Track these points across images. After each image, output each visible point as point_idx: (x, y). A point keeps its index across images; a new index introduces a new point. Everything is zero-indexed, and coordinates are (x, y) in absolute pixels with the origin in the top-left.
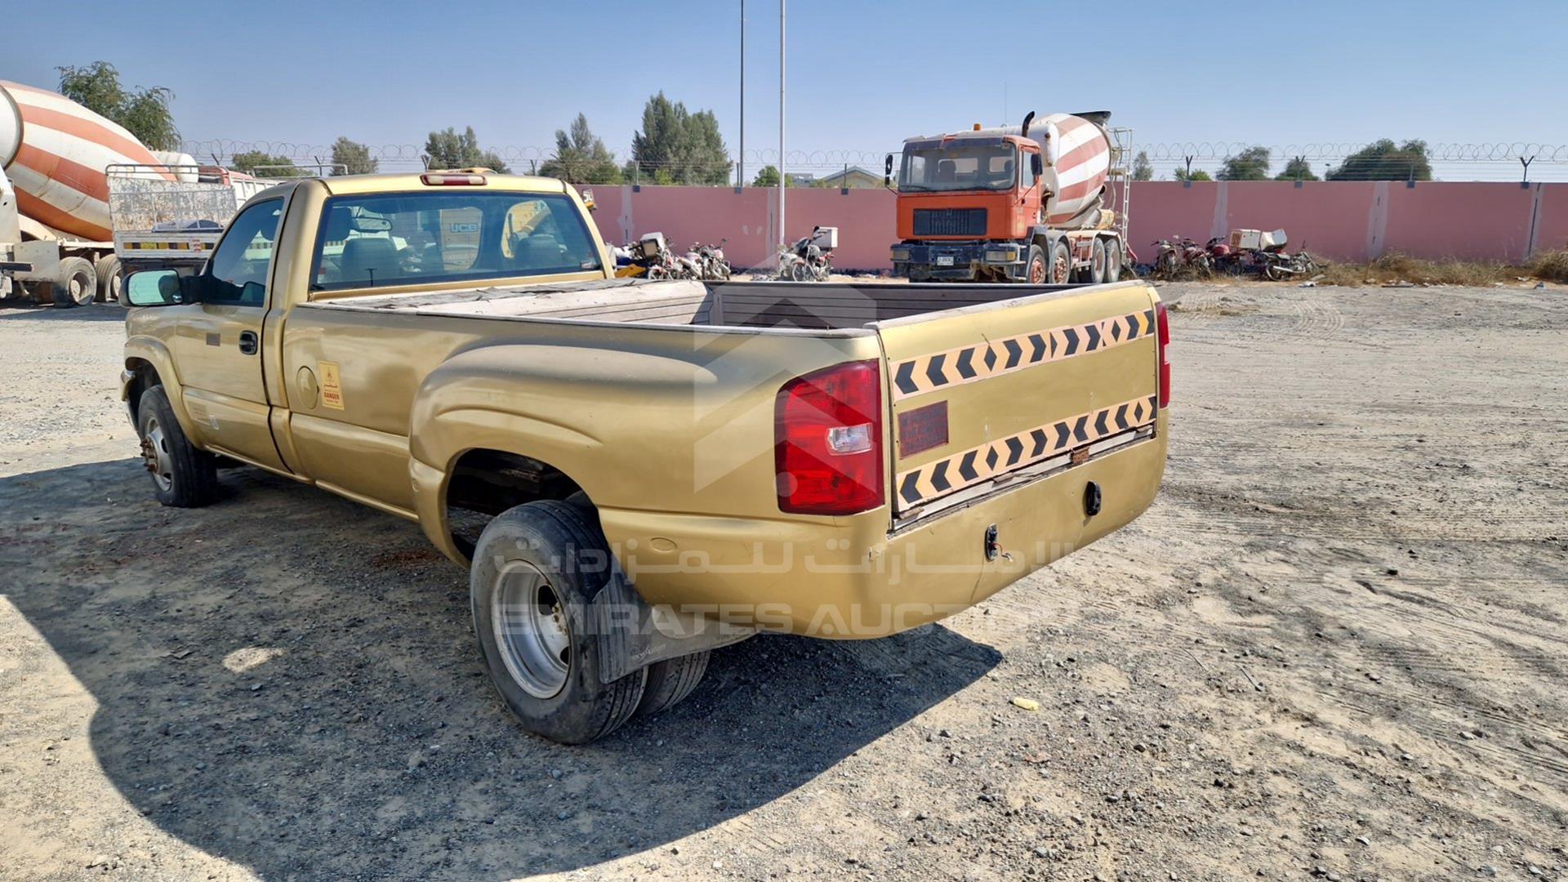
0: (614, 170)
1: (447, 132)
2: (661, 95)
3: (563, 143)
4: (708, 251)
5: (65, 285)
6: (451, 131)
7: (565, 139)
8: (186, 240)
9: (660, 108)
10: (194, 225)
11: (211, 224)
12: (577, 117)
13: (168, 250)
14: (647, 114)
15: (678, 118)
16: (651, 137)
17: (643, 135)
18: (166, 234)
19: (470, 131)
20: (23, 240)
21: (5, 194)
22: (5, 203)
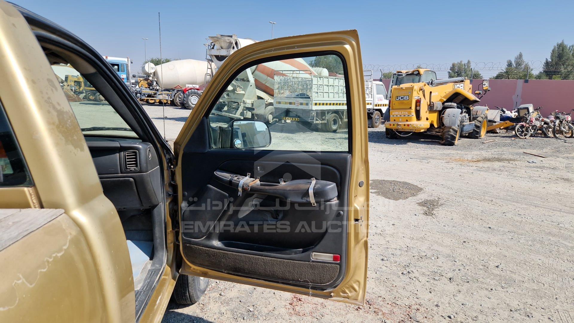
0: (531, 76)
1: (459, 62)
2: (563, 42)
3: (510, 64)
4: (560, 116)
5: (266, 115)
6: (461, 62)
7: (511, 63)
8: (294, 101)
9: (561, 48)
10: (298, 95)
11: (304, 94)
12: (518, 54)
13: (289, 105)
14: (553, 51)
15: (570, 52)
16: (554, 61)
17: (550, 60)
18: (288, 99)
19: (469, 62)
20: (258, 99)
21: (251, 82)
22: (251, 86)
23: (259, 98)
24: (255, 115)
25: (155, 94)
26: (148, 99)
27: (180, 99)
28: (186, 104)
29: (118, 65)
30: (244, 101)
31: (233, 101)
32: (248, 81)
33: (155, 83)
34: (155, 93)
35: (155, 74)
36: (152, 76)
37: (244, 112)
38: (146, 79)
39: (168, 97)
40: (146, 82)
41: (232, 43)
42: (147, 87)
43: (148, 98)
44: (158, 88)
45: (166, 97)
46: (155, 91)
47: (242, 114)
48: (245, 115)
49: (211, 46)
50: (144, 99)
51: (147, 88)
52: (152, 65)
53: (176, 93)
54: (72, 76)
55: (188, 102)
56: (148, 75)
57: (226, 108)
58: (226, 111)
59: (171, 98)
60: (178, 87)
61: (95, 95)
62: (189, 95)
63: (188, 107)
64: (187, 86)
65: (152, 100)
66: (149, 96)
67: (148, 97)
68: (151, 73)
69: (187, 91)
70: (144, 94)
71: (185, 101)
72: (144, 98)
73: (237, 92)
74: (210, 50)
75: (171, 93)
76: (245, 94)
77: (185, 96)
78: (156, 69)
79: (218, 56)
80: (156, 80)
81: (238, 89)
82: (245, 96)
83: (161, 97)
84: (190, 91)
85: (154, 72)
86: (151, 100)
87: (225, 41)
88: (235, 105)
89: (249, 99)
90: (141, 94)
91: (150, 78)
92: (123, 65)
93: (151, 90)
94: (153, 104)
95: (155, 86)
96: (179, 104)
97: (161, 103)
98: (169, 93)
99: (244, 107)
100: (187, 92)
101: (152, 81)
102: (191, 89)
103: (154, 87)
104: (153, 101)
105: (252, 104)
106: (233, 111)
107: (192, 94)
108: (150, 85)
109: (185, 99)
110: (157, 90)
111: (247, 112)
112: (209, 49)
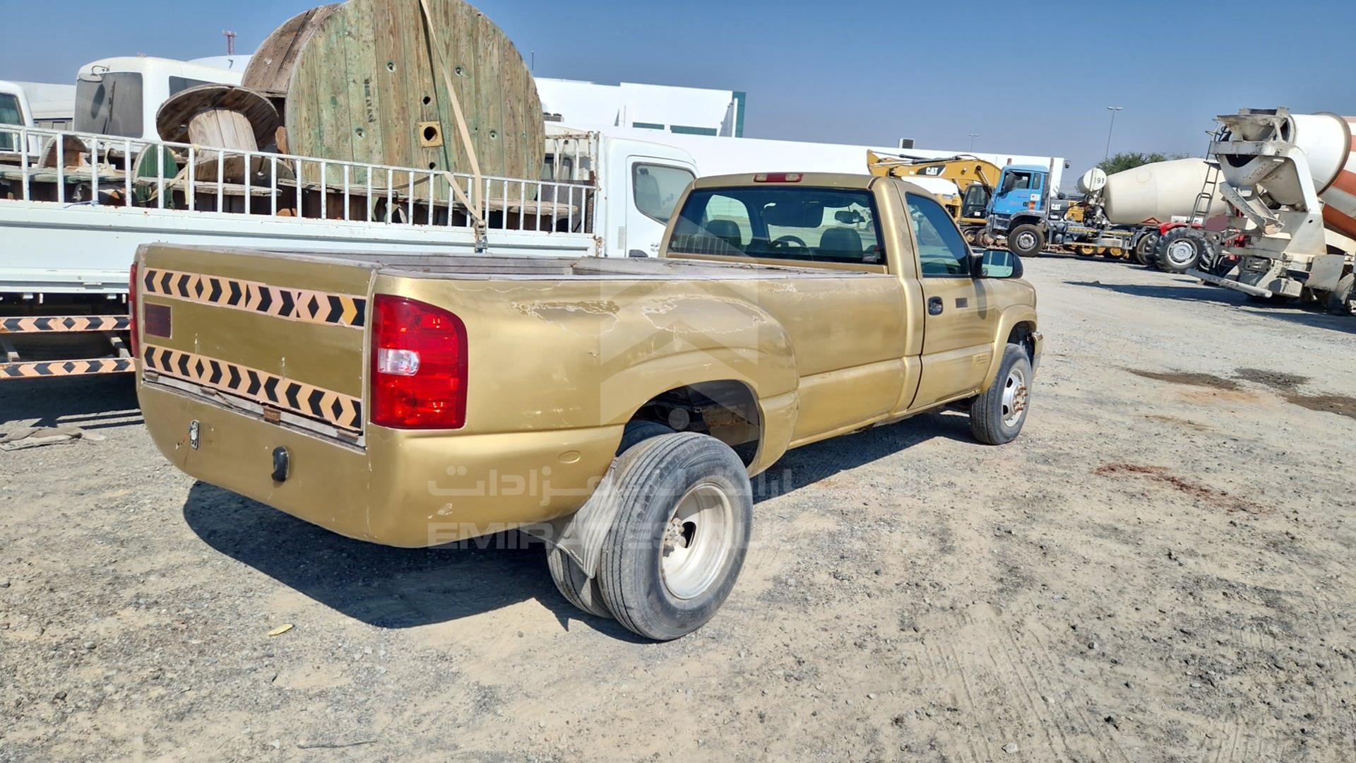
5: (1342, 293)
20: (1329, 253)
21: (1311, 213)
22: (1311, 221)
23: (1332, 250)
24: (1312, 291)
25: (1096, 235)
26: (1081, 247)
27: (1147, 248)
28: (1159, 259)
29: (1028, 175)
30: (1285, 256)
31: (1258, 255)
32: (1304, 210)
33: (1099, 212)
34: (1095, 233)
35: (1104, 192)
36: (1095, 196)
37: (1280, 281)
38: (1083, 204)
39: (1124, 243)
40: (1082, 210)
41: (1273, 127)
42: (1082, 219)
43: (1079, 244)
44: (1104, 222)
45: (1118, 243)
46: (1098, 228)
47: (1274, 285)
48: (1282, 288)
49: (1221, 135)
50: (1071, 246)
51: (1080, 222)
52: (1100, 174)
53: (1144, 235)
54: (944, 195)
55: (1164, 255)
56: (1089, 194)
57: (1235, 271)
58: (1232, 277)
59: (1130, 245)
60: (1152, 221)
61: (975, 233)
62: (1170, 240)
63: (1162, 265)
64: (1174, 218)
65: (1088, 247)
66: (1082, 238)
67: (1078, 241)
68: (1095, 192)
69: (1169, 229)
70: (1071, 236)
71: (1158, 253)
72: (1068, 243)
73: (1266, 236)
74: (1216, 143)
75: (1132, 234)
76: (1289, 240)
77: (1161, 241)
78: (1107, 183)
79: (1235, 155)
80: (1102, 204)
81: (1268, 229)
82: (1290, 244)
83: (1107, 242)
84: (1174, 231)
85: (1103, 188)
86: (1086, 247)
87: (1254, 124)
88: (1258, 265)
89: (1301, 252)
90: (1064, 234)
91: (1092, 202)
92: (1037, 174)
93: (1089, 226)
94: (1089, 258)
95: (1098, 219)
96: (1145, 259)
97: (1108, 257)
98: (1128, 233)
99: (1283, 269)
100: (1168, 232)
101: (1094, 209)
102: (1177, 226)
103: (1095, 221)
104: (1090, 251)
105: (1310, 265)
106: (1252, 278)
107: (1177, 237)
108: (1089, 215)
109: (1158, 248)
110: (1103, 227)
111: (1287, 283)
112: (1217, 140)
